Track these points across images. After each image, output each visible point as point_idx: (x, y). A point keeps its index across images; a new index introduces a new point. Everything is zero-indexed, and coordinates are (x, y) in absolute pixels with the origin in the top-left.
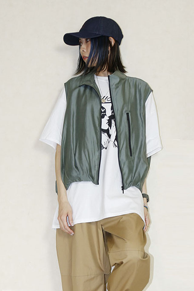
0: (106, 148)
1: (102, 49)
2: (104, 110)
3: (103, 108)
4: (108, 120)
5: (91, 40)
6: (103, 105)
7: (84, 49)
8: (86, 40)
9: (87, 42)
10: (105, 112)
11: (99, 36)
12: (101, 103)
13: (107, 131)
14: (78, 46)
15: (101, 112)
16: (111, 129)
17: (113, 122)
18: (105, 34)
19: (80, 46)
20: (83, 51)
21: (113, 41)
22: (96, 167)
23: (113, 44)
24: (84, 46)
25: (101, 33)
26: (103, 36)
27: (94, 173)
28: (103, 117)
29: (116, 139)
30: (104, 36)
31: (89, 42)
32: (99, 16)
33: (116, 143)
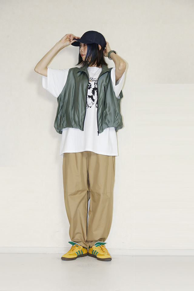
0: (90, 107)
1: (94, 51)
2: (90, 84)
3: (90, 83)
4: (92, 90)
5: (88, 45)
6: (89, 82)
7: (82, 50)
8: (84, 45)
9: (84, 46)
10: (91, 86)
11: (92, 43)
12: (89, 81)
13: (91, 97)
14: (79, 47)
15: (88, 86)
16: (94, 96)
17: (96, 92)
18: (96, 43)
19: (80, 47)
20: (82, 51)
21: (100, 47)
22: (83, 120)
23: (100, 49)
24: (82, 48)
25: (93, 41)
26: (94, 44)
27: (81, 123)
28: (89, 88)
29: (97, 103)
30: (96, 44)
31: (86, 46)
32: (94, 31)
33: (97, 105)
